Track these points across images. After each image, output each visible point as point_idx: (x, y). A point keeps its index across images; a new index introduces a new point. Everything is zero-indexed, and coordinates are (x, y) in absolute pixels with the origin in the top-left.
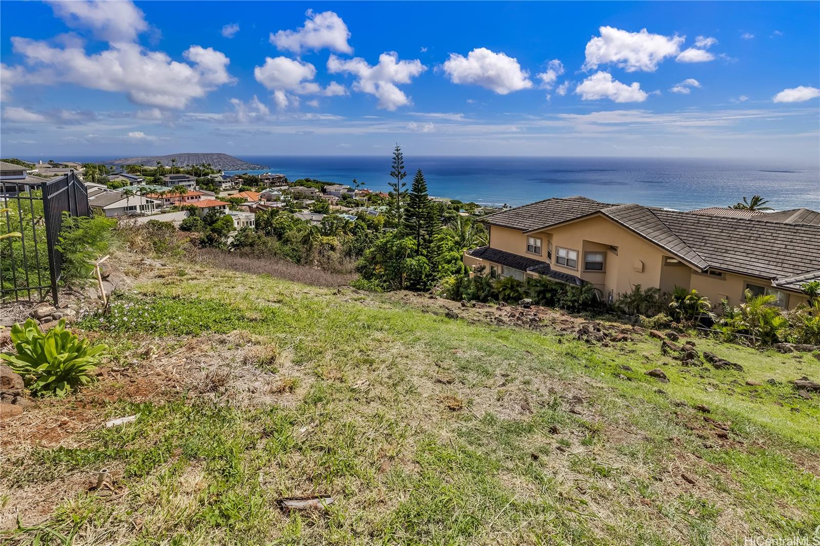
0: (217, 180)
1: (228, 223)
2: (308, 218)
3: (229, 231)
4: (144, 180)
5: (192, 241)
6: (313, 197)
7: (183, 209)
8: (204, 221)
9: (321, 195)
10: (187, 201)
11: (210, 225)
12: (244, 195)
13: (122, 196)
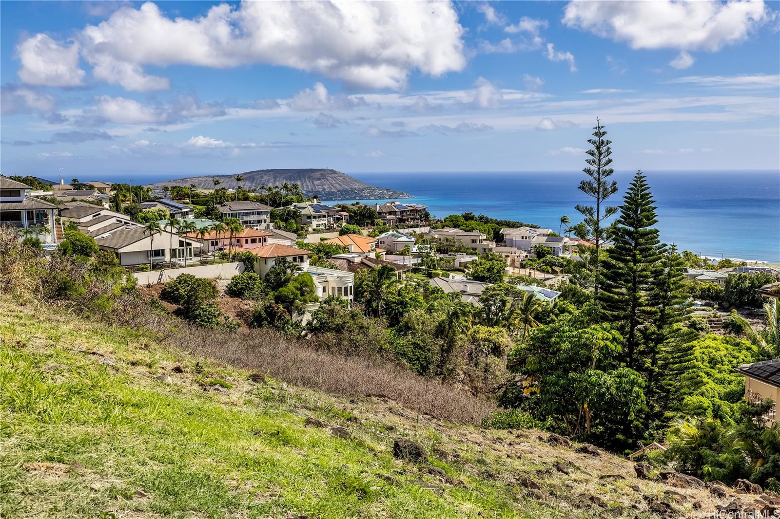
0: (303, 212)
1: (305, 288)
2: (457, 288)
3: (305, 302)
4: (191, 211)
5: (241, 314)
6: (475, 249)
7: (234, 258)
8: (267, 280)
9: (493, 245)
10: (245, 245)
11: (274, 289)
12: (346, 240)
13: (144, 232)
